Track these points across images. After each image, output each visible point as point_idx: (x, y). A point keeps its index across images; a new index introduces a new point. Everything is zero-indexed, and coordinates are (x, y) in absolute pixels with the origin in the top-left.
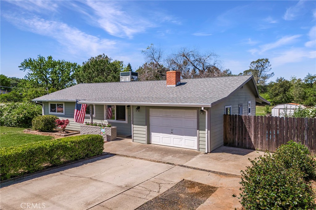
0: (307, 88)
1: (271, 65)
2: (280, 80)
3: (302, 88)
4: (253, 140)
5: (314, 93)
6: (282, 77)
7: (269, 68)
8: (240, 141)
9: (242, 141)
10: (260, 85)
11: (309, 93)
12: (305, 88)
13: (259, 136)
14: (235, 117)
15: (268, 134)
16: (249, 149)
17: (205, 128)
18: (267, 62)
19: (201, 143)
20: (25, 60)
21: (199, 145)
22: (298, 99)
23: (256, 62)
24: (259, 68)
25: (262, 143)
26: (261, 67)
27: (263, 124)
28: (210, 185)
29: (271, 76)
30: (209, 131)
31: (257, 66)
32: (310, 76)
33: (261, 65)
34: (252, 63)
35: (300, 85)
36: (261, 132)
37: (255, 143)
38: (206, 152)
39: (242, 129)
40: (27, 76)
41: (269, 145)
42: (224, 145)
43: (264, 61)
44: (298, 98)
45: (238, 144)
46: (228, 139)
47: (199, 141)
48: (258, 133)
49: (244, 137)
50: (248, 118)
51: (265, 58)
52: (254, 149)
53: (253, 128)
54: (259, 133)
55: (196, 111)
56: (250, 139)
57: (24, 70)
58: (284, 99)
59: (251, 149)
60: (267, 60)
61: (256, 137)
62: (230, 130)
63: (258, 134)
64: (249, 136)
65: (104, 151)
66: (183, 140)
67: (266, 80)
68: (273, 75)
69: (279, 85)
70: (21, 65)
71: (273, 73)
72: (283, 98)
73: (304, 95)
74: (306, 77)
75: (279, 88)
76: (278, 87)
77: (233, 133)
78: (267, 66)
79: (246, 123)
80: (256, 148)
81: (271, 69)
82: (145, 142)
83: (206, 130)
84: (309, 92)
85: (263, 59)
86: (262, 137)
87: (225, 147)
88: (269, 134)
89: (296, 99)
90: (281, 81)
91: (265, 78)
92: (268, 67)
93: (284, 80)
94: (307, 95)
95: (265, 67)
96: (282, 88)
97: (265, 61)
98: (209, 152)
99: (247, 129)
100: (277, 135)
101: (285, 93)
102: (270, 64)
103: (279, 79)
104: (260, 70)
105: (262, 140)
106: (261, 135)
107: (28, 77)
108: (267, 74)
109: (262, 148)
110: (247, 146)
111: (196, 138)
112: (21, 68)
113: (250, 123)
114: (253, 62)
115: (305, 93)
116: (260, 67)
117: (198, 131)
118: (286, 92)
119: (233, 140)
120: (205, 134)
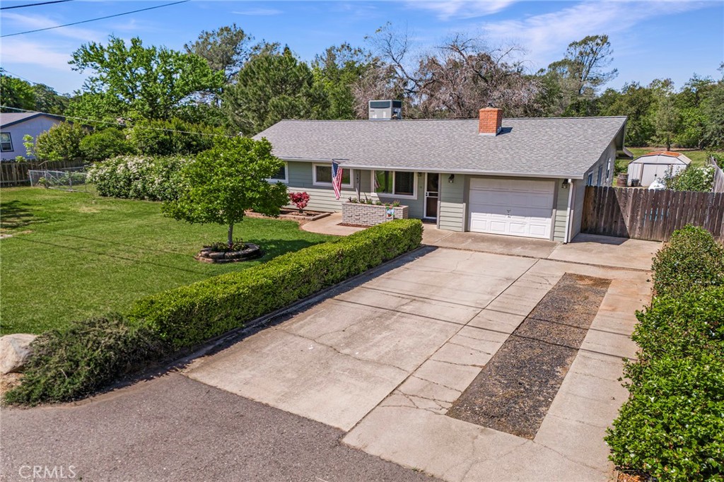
0: (687, 107)
1: (613, 51)
2: (631, 89)
3: (677, 109)
4: (627, 223)
5: (699, 119)
6: (637, 82)
7: (609, 57)
8: (607, 225)
9: (611, 226)
10: (585, 100)
11: (689, 120)
12: (682, 108)
13: (639, 217)
14: (604, 191)
15: (652, 215)
16: (620, 237)
17: (567, 206)
18: (605, 44)
19: (556, 229)
20: (82, 47)
21: (553, 231)
22: (665, 132)
23: (580, 44)
24: (586, 58)
25: (641, 228)
26: (591, 55)
27: (647, 202)
28: (601, 277)
29: (611, 77)
30: (572, 211)
31: (581, 54)
32: (697, 80)
33: (592, 50)
34: (571, 45)
35: (673, 100)
36: (641, 213)
37: (631, 229)
38: (565, 242)
39: (613, 208)
40: (88, 83)
41: (652, 230)
42: (581, 232)
43: (599, 42)
44: (664, 130)
45: (604, 229)
46: (589, 223)
47: (554, 226)
48: (637, 213)
49: (614, 220)
50: (624, 192)
51: (601, 34)
52: (629, 237)
53: (630, 206)
54: (639, 213)
55: (554, 183)
56: (623, 222)
57: (80, 70)
58: (634, 133)
59: (623, 237)
60: (604, 39)
61: (633, 219)
62: (594, 210)
63: (637, 215)
64: (623, 219)
65: (422, 242)
66: (527, 226)
67: (598, 87)
68: (615, 74)
69: (626, 101)
70: (72, 59)
71: (616, 71)
72: (634, 129)
73: (678, 124)
74: (688, 81)
75: (627, 107)
76: (625, 105)
77: (598, 213)
78: (603, 52)
79: (620, 198)
80: (631, 236)
81: (612, 59)
82: (461, 229)
83: (569, 209)
84: (689, 116)
85: (597, 37)
86: (642, 219)
87: (583, 235)
88: (654, 215)
89: (661, 133)
90: (633, 90)
91: (596, 81)
92: (606, 57)
93: (640, 88)
94: (684, 124)
95: (599, 56)
96: (633, 108)
97: (601, 40)
98: (569, 241)
99: (621, 208)
100: (665, 217)
101: (637, 119)
102: (610, 49)
103: (628, 85)
104: (588, 64)
105: (642, 224)
106: (641, 216)
107: (90, 87)
108: (602, 73)
109: (641, 235)
110: (618, 232)
111: (549, 220)
112: (74, 66)
113: (626, 198)
114: (574, 43)
115: (682, 118)
116: (588, 56)
117: (554, 210)
118: (641, 116)
119: (596, 224)
120: (566, 216)
